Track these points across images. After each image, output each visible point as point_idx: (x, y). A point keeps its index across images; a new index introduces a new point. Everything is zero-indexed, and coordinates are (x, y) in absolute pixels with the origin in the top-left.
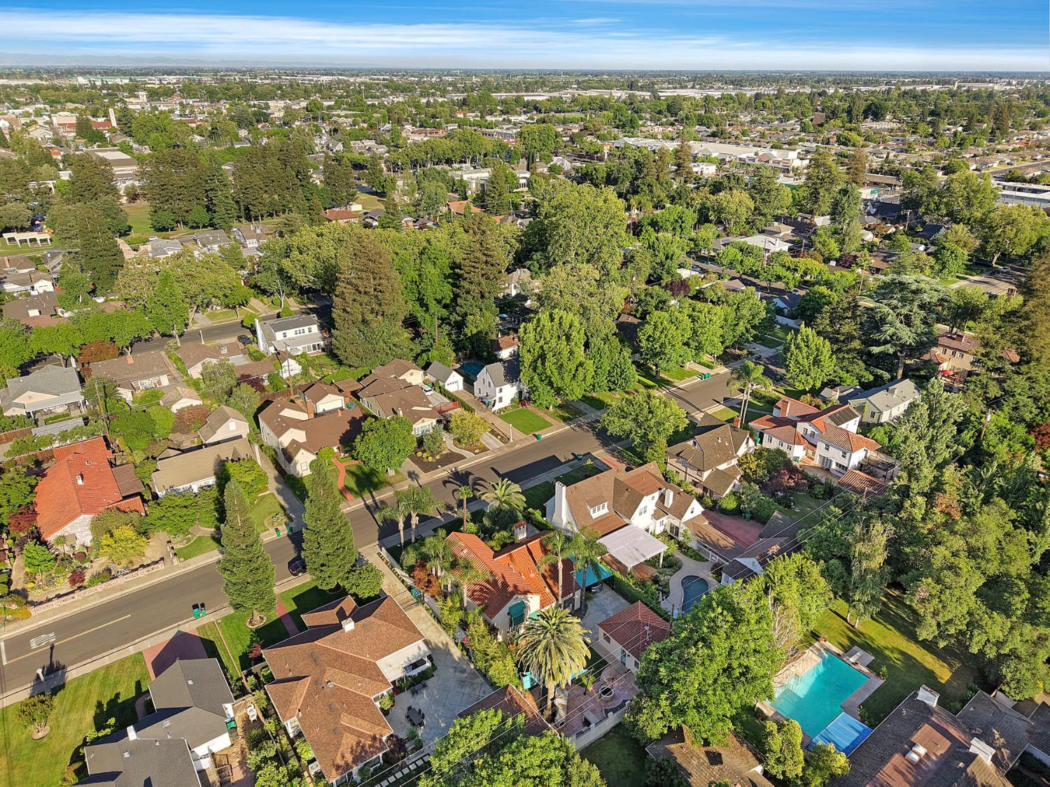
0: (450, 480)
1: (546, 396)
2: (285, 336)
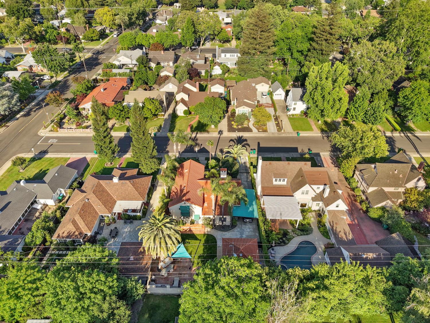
0: (235, 140)
1: (315, 113)
2: (225, 56)
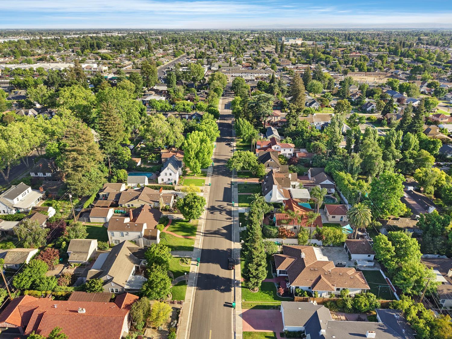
2: (18, 200)
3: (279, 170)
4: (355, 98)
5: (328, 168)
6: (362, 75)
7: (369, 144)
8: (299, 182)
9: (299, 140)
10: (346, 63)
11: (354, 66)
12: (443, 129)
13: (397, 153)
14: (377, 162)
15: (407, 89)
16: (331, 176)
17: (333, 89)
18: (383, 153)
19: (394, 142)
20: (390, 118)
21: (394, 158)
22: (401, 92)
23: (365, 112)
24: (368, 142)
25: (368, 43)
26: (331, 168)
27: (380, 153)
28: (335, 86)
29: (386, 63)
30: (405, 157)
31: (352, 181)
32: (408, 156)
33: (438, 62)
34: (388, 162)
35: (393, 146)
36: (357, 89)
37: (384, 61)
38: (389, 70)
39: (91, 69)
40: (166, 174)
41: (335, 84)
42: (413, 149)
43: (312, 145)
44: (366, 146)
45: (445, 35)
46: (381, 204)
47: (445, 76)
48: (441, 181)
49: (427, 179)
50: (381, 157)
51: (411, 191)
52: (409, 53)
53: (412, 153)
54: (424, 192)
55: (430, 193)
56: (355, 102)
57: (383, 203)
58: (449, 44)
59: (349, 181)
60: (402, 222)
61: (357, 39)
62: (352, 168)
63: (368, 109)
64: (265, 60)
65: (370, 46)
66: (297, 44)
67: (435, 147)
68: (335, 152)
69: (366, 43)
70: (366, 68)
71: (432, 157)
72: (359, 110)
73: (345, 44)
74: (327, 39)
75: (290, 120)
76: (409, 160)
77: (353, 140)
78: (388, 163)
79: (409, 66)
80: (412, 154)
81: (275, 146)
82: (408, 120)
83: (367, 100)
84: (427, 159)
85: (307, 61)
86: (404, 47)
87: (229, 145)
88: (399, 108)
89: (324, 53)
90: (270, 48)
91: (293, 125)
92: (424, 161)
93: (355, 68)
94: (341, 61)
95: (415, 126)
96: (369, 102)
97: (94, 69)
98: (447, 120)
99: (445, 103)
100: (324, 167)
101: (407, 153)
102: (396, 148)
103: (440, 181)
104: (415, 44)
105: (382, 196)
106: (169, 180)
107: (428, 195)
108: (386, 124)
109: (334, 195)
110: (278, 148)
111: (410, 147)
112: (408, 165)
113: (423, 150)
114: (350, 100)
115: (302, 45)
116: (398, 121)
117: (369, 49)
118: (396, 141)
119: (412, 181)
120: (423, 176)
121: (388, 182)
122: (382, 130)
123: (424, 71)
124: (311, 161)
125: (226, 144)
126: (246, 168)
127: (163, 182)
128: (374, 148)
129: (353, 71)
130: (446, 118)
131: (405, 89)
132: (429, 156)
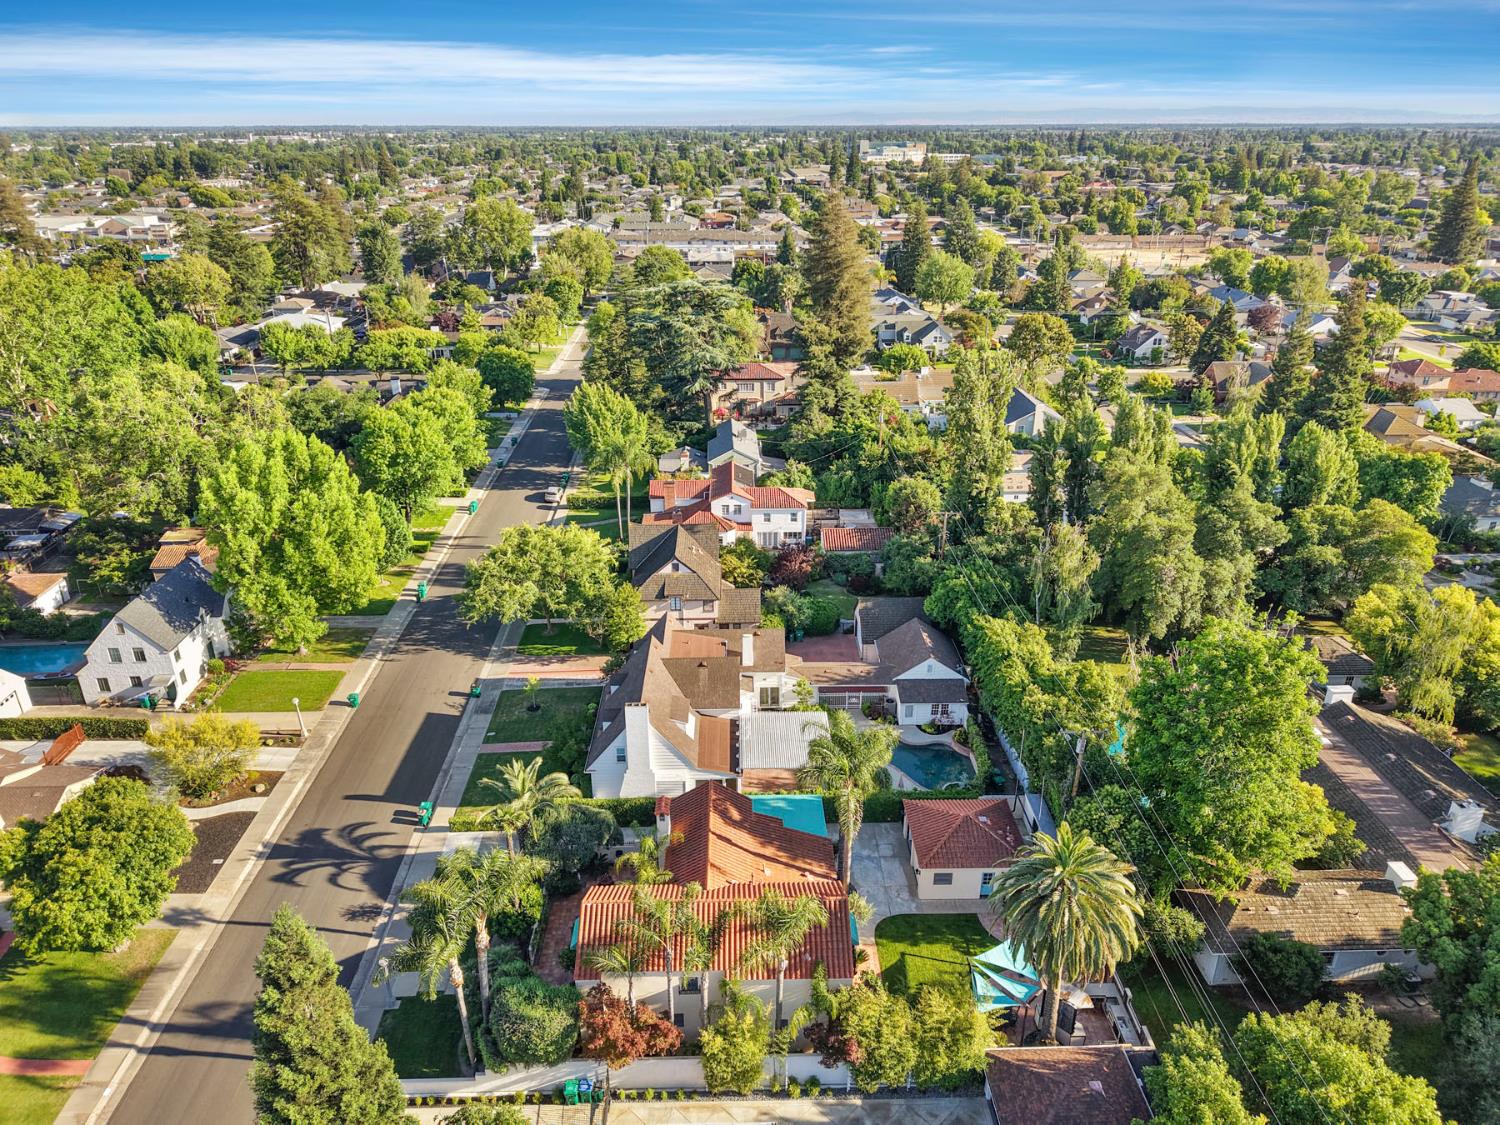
3: (715, 614)
4: (1090, 312)
5: (939, 599)
6: (1122, 246)
7: (1132, 481)
8: (798, 671)
9: (841, 473)
10: (1067, 209)
11: (1094, 218)
12: (1438, 417)
13: (1263, 517)
14: (1168, 565)
15: (1283, 282)
16: (953, 639)
17: (1012, 285)
18: (1201, 520)
19: (1249, 467)
20: (1226, 381)
21: (1250, 540)
22: (1261, 291)
23: (1128, 360)
24: (1128, 467)
25: (1142, 157)
26: (952, 597)
27: (1183, 519)
28: (1023, 278)
29: (1204, 208)
30: (1300, 539)
31: (1047, 664)
32: (1314, 530)
33: (1378, 205)
34: (1224, 562)
35: (1244, 489)
36: (1101, 285)
37: (1195, 200)
38: (1214, 229)
39: (124, 233)
40: (116, 656)
41: (1021, 271)
42: (1333, 500)
43: (891, 492)
44: (1117, 490)
45: (1387, 138)
46: (1196, 812)
47: (1410, 244)
48: (1487, 651)
49: (1416, 641)
50: (1190, 537)
51: (1341, 707)
52: (1278, 179)
53: (1333, 517)
54: (1403, 706)
55: (1437, 714)
56: (1091, 328)
57: (1207, 810)
58: (1403, 158)
59: (1032, 670)
60: (1316, 908)
61: (1109, 149)
62: (1053, 597)
63: (1139, 352)
64: (784, 202)
65: (1149, 165)
66: (909, 162)
67: (1424, 487)
68: (981, 523)
69: (1137, 157)
70: (1133, 223)
71: (1422, 532)
72: (1105, 356)
73: (1070, 161)
74: (1009, 149)
75: (810, 390)
76: (1317, 548)
77: (1058, 462)
78: (1225, 569)
79: (1280, 217)
80: (1328, 521)
81: (725, 500)
82: (1299, 380)
83: (1134, 318)
84: (1400, 543)
85: (934, 205)
86: (1260, 165)
87: (541, 499)
88: (1258, 347)
89: (993, 181)
90: (816, 172)
91: (824, 410)
92: (1390, 553)
93: (1098, 226)
94: (1053, 203)
95: (1330, 400)
96: (1142, 326)
97: (135, 231)
98: (1444, 384)
99: (1423, 327)
100: (924, 592)
101: (1308, 516)
102: (1256, 495)
103: (1480, 654)
104: (1295, 162)
105: (1197, 766)
106: (137, 682)
107: (1425, 727)
108: (1211, 404)
109: (964, 741)
110: (738, 510)
111: (1320, 491)
112: (1313, 571)
113: (1378, 503)
114: (1072, 320)
115: (926, 165)
116: (1258, 390)
117: (1145, 171)
118: (1256, 463)
119: (1341, 651)
120: (1396, 629)
121: (1229, 684)
122: (1195, 428)
123: (1337, 225)
124: (879, 566)
125: (528, 498)
126: (553, 607)
127: (106, 696)
128: (1157, 495)
129: (1091, 232)
130: (1442, 375)
131: (1274, 279)
132: (1407, 530)
